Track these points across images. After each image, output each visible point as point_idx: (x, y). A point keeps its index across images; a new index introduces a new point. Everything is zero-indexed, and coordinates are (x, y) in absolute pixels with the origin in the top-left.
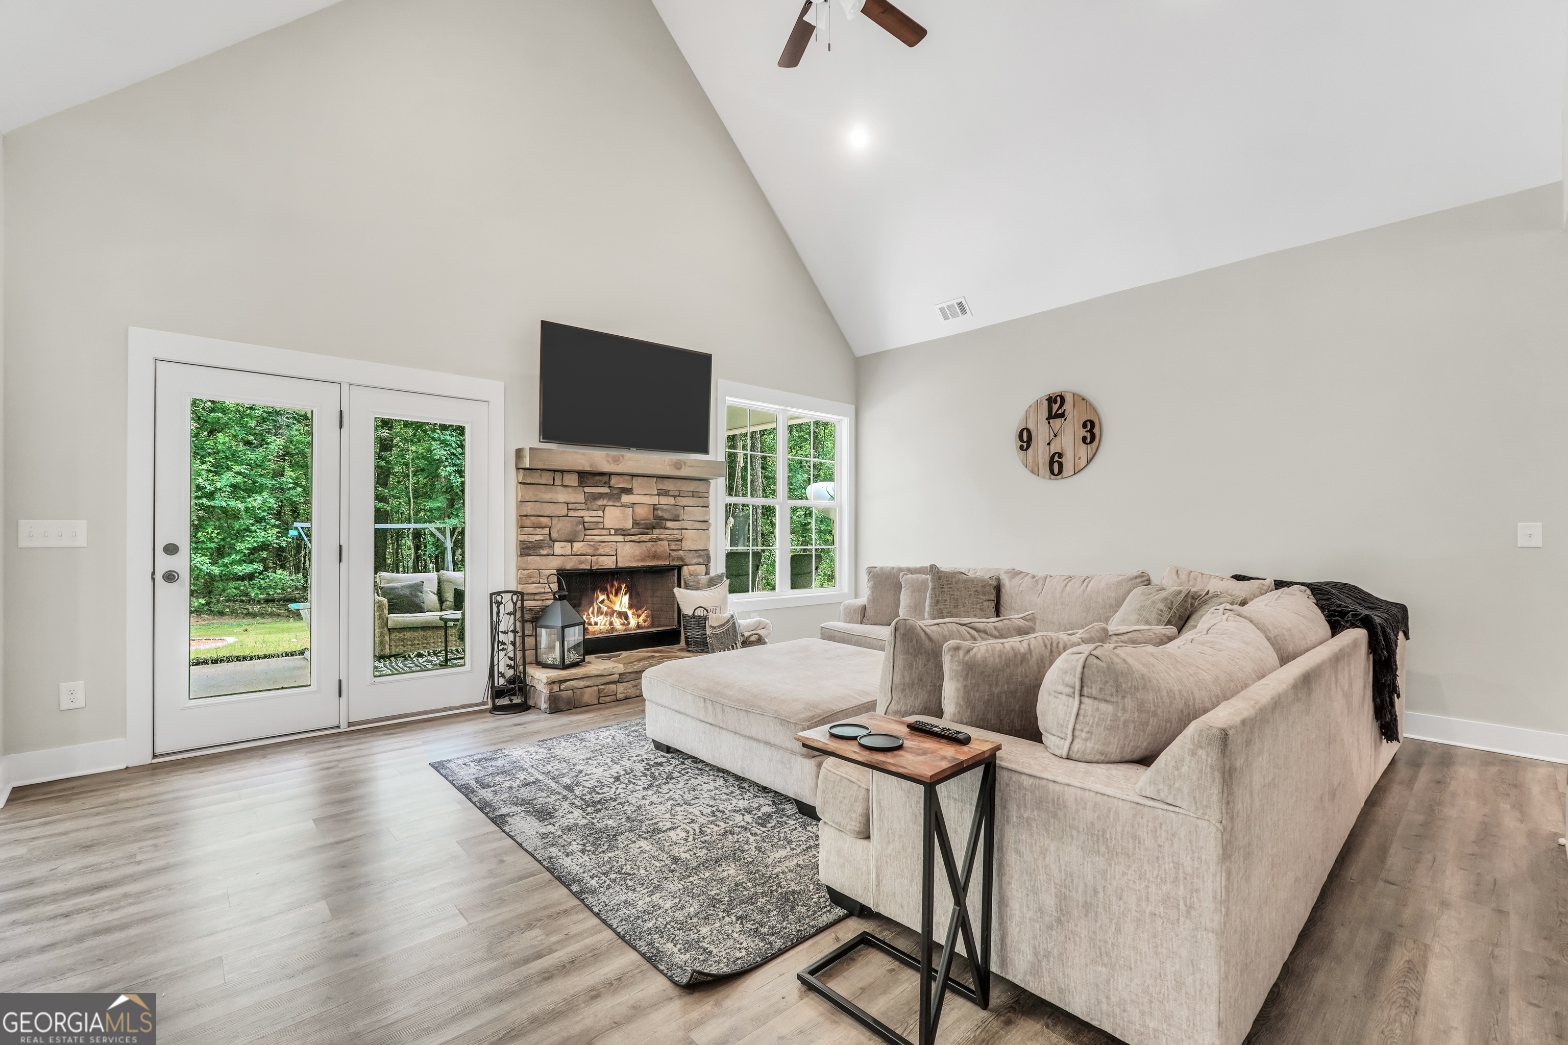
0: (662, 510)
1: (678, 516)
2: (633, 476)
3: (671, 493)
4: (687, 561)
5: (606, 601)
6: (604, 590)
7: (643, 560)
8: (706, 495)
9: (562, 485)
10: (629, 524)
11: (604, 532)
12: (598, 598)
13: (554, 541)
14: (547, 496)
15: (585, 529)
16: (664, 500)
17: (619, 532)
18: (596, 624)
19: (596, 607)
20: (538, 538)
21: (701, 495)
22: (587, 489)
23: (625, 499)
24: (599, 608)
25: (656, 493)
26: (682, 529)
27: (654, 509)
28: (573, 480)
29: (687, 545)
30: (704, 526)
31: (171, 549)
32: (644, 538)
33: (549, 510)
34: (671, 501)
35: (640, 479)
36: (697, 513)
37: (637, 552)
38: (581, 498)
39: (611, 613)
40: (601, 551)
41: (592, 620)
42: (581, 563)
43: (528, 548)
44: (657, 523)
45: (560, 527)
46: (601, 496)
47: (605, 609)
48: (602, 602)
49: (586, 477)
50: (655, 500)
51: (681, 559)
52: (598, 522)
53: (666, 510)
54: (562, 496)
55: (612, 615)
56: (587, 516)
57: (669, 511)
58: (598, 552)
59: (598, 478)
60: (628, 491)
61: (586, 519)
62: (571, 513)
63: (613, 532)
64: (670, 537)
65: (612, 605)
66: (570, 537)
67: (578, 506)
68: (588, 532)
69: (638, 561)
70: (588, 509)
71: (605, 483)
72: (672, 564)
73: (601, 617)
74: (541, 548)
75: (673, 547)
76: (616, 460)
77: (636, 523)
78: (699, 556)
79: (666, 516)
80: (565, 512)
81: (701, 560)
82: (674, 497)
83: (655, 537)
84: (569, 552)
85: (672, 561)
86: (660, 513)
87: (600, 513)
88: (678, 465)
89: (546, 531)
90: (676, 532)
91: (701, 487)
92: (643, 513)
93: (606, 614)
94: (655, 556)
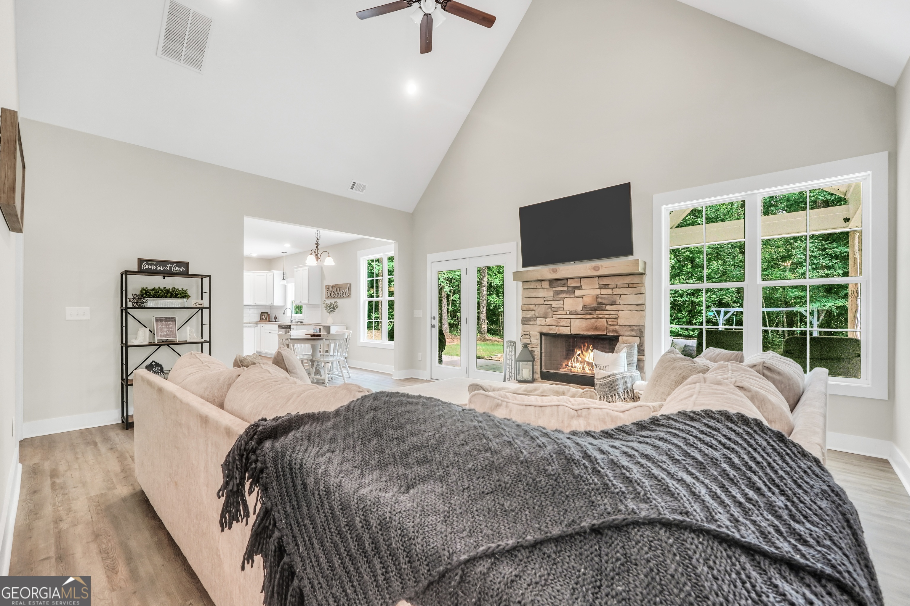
0: (601, 298)
1: (615, 302)
2: (581, 278)
3: (610, 286)
4: (621, 333)
5: (581, 355)
6: (580, 348)
7: (588, 330)
8: (640, 285)
9: (542, 288)
10: (580, 308)
11: (564, 313)
12: (576, 352)
13: (537, 318)
14: (534, 294)
15: (554, 311)
16: (604, 291)
17: (573, 313)
18: (575, 367)
19: (576, 357)
20: (529, 316)
21: (635, 285)
22: (554, 289)
23: (577, 292)
24: (577, 358)
25: (597, 287)
26: (618, 311)
27: (597, 298)
28: (546, 284)
29: (621, 321)
30: (638, 308)
31: (434, 318)
32: (588, 316)
33: (534, 301)
34: (609, 291)
35: (585, 280)
36: (633, 299)
37: (584, 325)
38: (551, 294)
39: (583, 362)
40: (561, 324)
41: (574, 365)
42: (550, 330)
43: (524, 321)
44: (598, 307)
45: (540, 310)
46: (562, 292)
47: (580, 359)
48: (579, 355)
49: (553, 282)
50: (598, 292)
51: (616, 331)
52: (560, 307)
53: (605, 298)
54: (542, 293)
55: (584, 363)
56: (554, 304)
57: (607, 298)
58: (559, 324)
59: (559, 282)
60: (579, 288)
61: (553, 306)
62: (546, 303)
63: (568, 313)
64: (606, 316)
65: (584, 358)
66: (544, 316)
67: (548, 299)
68: (555, 313)
69: (584, 330)
70: (554, 300)
71: (564, 284)
72: (608, 334)
73: (578, 364)
74: (530, 321)
75: (610, 323)
76: (555, 271)
77: (584, 307)
78: (632, 330)
79: (605, 302)
80: (542, 302)
81: (634, 333)
82: (612, 289)
83: (596, 316)
84: (544, 324)
85: (609, 332)
86: (600, 300)
87: (561, 302)
88: (596, 269)
89: (533, 312)
90: (612, 313)
91: (635, 280)
92: (588, 300)
93: (581, 362)
94: (596, 329)
